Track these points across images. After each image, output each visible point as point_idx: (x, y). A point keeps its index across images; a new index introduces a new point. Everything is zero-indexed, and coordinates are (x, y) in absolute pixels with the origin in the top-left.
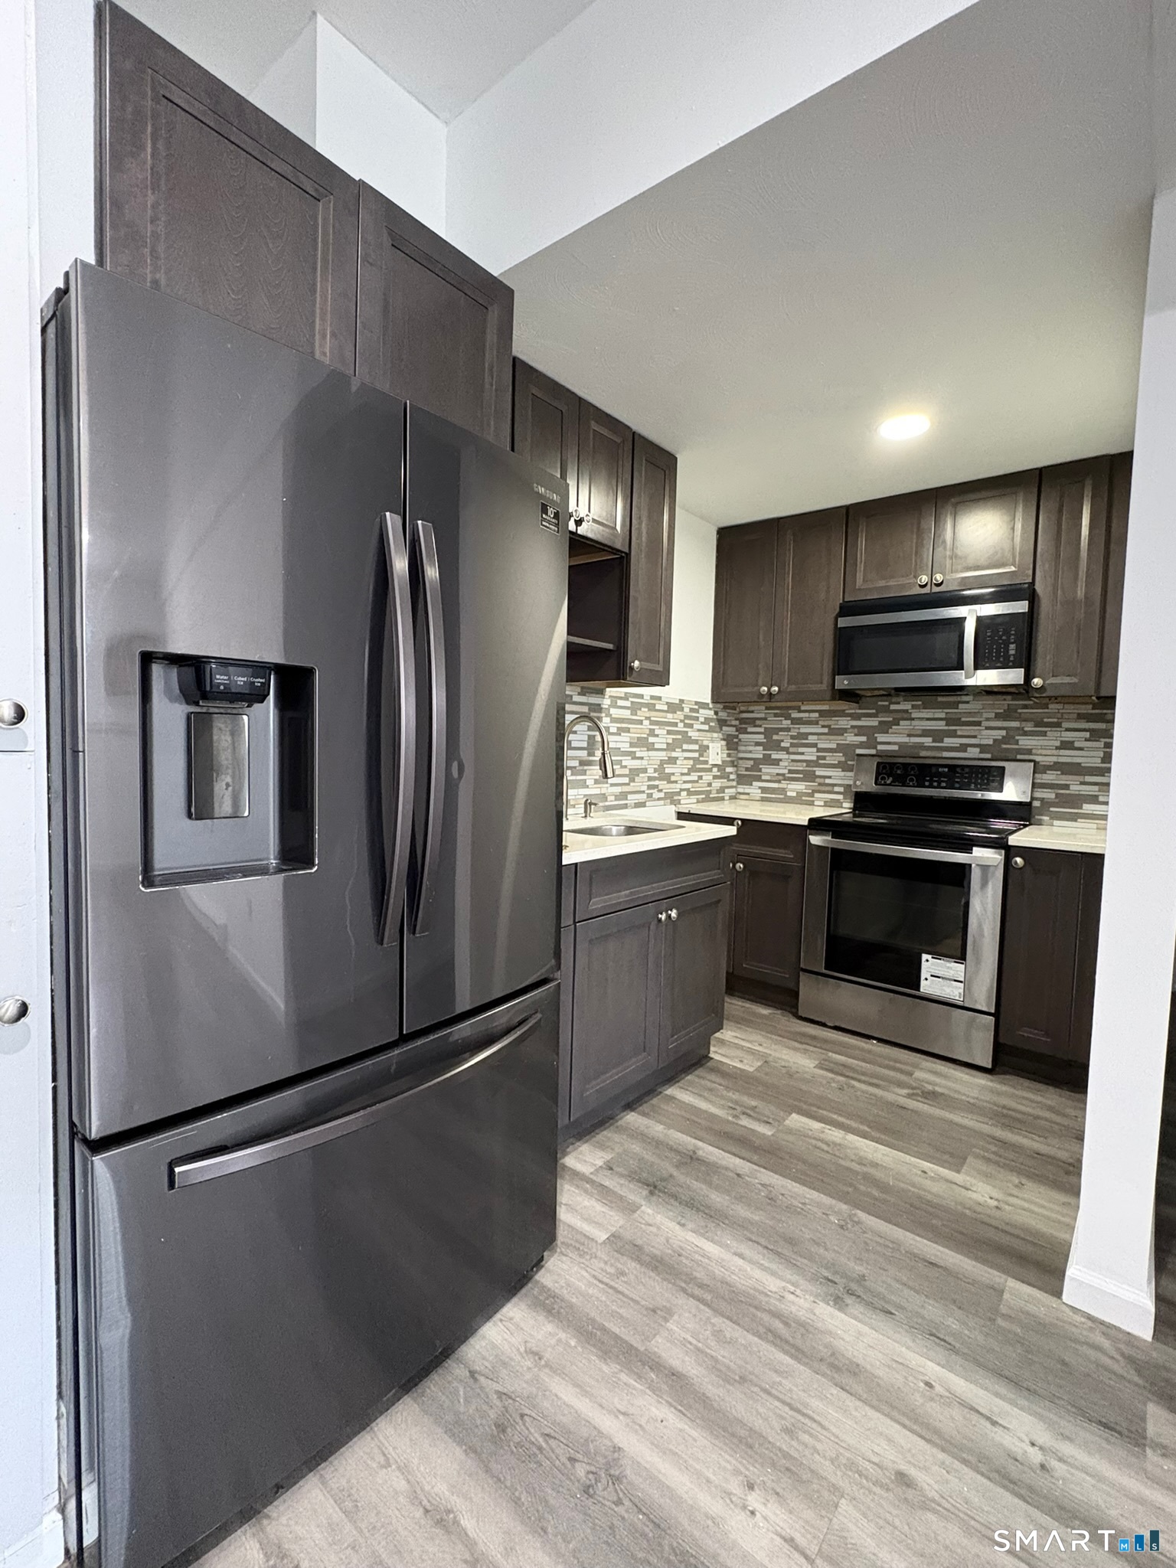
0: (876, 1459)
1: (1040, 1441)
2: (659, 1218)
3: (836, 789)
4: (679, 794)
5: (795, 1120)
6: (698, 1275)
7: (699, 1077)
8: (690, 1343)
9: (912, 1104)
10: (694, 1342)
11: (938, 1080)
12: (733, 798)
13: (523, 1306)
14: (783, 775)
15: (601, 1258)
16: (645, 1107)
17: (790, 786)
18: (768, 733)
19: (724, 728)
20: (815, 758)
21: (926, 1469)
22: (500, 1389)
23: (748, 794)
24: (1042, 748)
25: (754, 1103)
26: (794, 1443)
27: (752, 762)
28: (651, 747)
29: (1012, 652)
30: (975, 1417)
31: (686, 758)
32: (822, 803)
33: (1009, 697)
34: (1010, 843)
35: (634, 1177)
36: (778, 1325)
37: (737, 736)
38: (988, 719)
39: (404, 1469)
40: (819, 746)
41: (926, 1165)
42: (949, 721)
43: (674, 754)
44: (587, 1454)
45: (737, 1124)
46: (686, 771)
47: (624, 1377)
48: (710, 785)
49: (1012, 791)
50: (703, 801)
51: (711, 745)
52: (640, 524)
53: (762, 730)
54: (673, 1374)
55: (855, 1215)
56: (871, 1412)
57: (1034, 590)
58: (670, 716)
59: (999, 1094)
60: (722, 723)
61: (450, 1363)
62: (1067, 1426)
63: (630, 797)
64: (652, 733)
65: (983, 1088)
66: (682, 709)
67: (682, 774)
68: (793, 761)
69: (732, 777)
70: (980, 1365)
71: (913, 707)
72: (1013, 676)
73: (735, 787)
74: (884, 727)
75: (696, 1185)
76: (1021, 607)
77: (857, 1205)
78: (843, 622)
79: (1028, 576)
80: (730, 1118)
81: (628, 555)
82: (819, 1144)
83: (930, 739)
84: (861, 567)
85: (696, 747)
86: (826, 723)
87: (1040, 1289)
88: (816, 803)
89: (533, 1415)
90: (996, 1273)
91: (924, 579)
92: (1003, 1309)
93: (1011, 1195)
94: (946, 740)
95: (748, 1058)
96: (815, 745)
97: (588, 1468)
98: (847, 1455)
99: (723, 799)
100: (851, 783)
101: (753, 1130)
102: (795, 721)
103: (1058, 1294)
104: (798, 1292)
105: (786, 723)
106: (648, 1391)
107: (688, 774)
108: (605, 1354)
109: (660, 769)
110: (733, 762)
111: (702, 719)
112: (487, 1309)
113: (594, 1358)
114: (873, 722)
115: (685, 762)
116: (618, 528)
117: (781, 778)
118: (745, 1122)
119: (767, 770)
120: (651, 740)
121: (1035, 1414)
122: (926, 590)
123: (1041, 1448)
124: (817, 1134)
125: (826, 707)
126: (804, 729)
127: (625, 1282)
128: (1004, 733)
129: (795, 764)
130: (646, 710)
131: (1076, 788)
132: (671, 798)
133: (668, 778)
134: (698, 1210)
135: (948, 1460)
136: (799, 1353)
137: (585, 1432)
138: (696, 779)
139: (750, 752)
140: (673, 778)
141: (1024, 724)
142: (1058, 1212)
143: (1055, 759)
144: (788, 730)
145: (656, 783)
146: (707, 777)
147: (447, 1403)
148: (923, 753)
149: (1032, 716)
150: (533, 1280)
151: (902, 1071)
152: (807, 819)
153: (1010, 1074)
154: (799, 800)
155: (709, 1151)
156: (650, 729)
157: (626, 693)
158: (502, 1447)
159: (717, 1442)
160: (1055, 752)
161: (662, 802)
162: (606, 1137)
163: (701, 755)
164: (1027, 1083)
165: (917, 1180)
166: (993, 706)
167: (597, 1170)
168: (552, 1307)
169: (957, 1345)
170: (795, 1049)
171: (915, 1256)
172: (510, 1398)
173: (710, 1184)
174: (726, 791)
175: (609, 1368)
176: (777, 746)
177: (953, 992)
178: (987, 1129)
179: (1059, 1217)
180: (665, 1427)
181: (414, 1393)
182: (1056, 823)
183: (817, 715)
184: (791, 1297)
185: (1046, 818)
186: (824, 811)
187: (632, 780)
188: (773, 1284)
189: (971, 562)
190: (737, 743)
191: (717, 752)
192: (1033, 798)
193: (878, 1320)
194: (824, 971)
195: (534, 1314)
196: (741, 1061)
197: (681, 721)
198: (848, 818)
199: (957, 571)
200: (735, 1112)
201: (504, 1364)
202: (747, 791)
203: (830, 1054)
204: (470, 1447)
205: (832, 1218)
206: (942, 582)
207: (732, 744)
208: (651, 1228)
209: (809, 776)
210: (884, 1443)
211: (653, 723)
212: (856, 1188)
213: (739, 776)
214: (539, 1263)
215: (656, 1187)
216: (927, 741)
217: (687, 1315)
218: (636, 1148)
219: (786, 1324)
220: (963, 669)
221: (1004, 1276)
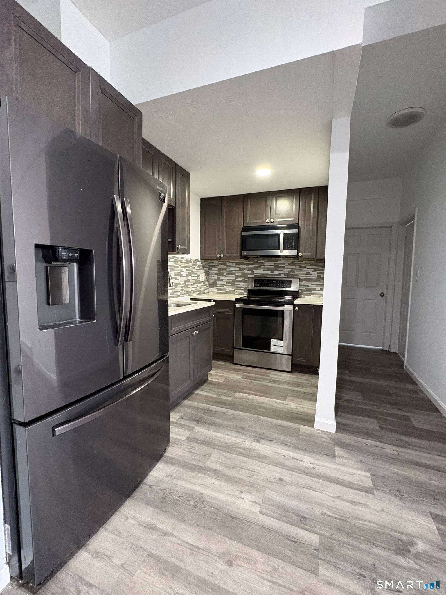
0: (273, 477)
1: (312, 462)
2: (201, 430)
3: (242, 289)
4: (191, 292)
5: (238, 394)
6: (216, 443)
7: (205, 386)
8: (218, 461)
9: (270, 384)
10: (219, 461)
11: (276, 377)
12: (208, 293)
13: (162, 464)
14: (225, 284)
15: (185, 445)
16: (190, 398)
17: (227, 288)
18: (219, 270)
19: (205, 269)
20: (235, 278)
21: (286, 476)
22: (161, 488)
23: (213, 291)
24: (301, 274)
25: (225, 391)
26: (252, 479)
27: (214, 280)
28: (181, 276)
29: (293, 245)
30: (296, 461)
31: (193, 279)
32: (237, 293)
33: (292, 259)
34: (295, 303)
35: (190, 419)
36: (243, 451)
37: (208, 271)
38: (286, 265)
39: (134, 518)
40: (236, 274)
41: (277, 401)
42: (276, 266)
43: (189, 278)
44: (193, 498)
45: (220, 398)
46: (193, 284)
47: (199, 475)
48: (200, 288)
49: (294, 287)
50: (199, 294)
51: (200, 274)
52: (179, 196)
53: (217, 269)
54: (214, 471)
55: (259, 417)
56: (270, 466)
57: (299, 226)
58: (187, 264)
59: (293, 378)
60: (204, 267)
61: (141, 485)
62: (317, 457)
63: (175, 293)
64: (182, 271)
65: (289, 377)
66: (191, 262)
67: (192, 285)
68: (228, 279)
69: (207, 285)
70: (296, 448)
71: (265, 261)
72: (294, 252)
73: (208, 289)
74: (256, 268)
75: (211, 418)
76: (295, 231)
77: (258, 415)
78: (244, 233)
79: (297, 221)
80: (218, 397)
81: (175, 208)
82: (246, 400)
83: (270, 272)
84: (248, 215)
85: (196, 275)
86: (238, 267)
87: (308, 426)
88: (235, 293)
89: (173, 492)
90: (298, 425)
91: (268, 220)
92: (300, 433)
93: (299, 404)
94: (275, 272)
95: (220, 378)
96: (235, 274)
97: (194, 501)
98: (266, 478)
99: (204, 293)
100: (247, 286)
101: (226, 400)
102: (228, 266)
103: (313, 427)
104: (246, 441)
105: (225, 267)
106: (208, 477)
107: (194, 285)
108: (193, 470)
109: (184, 283)
110: (207, 280)
111: (197, 266)
112: (151, 467)
113: (189, 472)
114: (253, 266)
115: (193, 281)
116: (172, 197)
117: (224, 285)
118: (222, 397)
119: (219, 283)
120: (181, 273)
121: (311, 456)
122: (269, 224)
123: (313, 464)
124: (245, 397)
125: (238, 261)
126: (231, 269)
127: (194, 450)
128: (291, 270)
129: (229, 280)
130: (179, 262)
131: (310, 286)
132: (188, 293)
133: (187, 286)
134: (213, 425)
135: (291, 472)
136: (249, 457)
137: (191, 492)
138: (196, 286)
139: (213, 277)
140: (189, 286)
141: (296, 267)
142: (312, 407)
143: (304, 277)
144: (226, 269)
145: (183, 288)
146: (200, 286)
147: (144, 496)
148: (268, 276)
149: (298, 264)
150: (164, 456)
151: (267, 376)
152: (235, 298)
153: (296, 372)
154: (230, 292)
155: (213, 408)
156: (181, 269)
157: (173, 256)
158: (165, 503)
159: (230, 484)
160: (305, 275)
161: (185, 295)
162: (179, 409)
163: (198, 278)
164: (300, 374)
165: (275, 405)
166: (287, 261)
167: (178, 420)
168: (172, 462)
169: (290, 445)
170: (234, 373)
171: (277, 425)
172: (165, 489)
173: (215, 417)
174: (206, 290)
175: (195, 474)
176: (222, 275)
177: (279, 350)
178: (291, 388)
179: (312, 408)
180: (215, 484)
181: (131, 497)
182: (305, 297)
183: (235, 264)
184: (244, 443)
185: (303, 295)
186: (238, 296)
187: (176, 288)
188: (239, 441)
189: (281, 216)
190: (209, 274)
191: (202, 277)
192: (299, 290)
193: (269, 443)
194: (241, 348)
195: (167, 465)
196: (218, 379)
197: (191, 266)
198: (246, 298)
199: (277, 219)
200: (219, 395)
201: (160, 481)
202: (213, 290)
203: (245, 374)
204: (155, 506)
205: (253, 419)
206: (273, 222)
207: (207, 274)
208: (199, 433)
209: (233, 285)
210: (275, 473)
211: (181, 267)
212: (258, 411)
213: (209, 285)
214: (165, 450)
215: (198, 421)
216: (269, 272)
217: (215, 454)
218: (189, 411)
219: (244, 450)
220: (280, 250)
221: (300, 425)
